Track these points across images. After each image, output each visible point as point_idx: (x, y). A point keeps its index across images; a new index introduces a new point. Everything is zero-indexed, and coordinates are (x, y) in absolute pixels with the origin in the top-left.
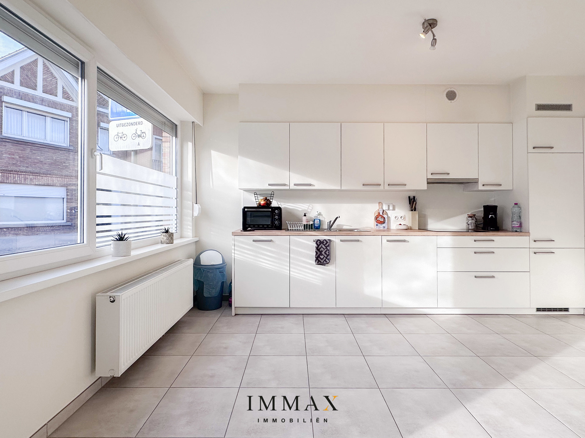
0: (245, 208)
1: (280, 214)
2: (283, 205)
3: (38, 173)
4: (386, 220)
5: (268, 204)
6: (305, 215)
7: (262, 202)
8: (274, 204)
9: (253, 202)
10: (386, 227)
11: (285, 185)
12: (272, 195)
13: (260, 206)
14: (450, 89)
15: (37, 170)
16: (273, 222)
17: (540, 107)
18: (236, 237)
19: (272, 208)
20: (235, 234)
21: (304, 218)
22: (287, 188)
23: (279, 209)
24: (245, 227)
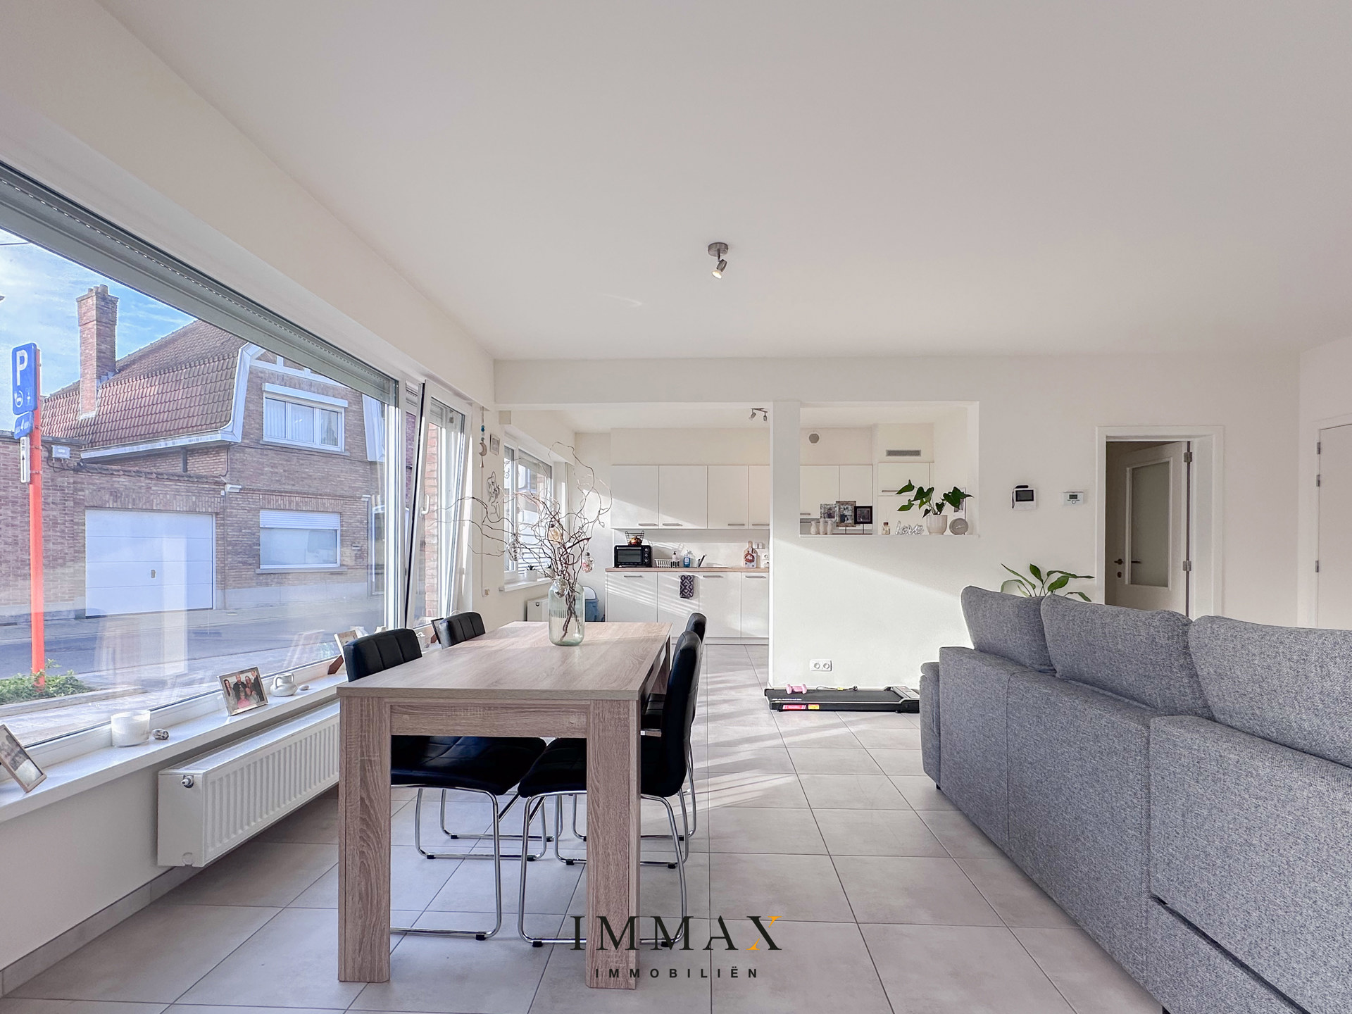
0: (616, 546)
1: (650, 553)
2: (653, 544)
3: (305, 494)
4: (755, 558)
5: (638, 543)
6: (675, 554)
7: (633, 541)
8: (645, 543)
9: (624, 541)
10: (755, 566)
11: (655, 525)
12: (642, 534)
13: (630, 545)
14: (812, 433)
15: (306, 489)
16: (643, 560)
17: (890, 453)
18: (609, 574)
19: (642, 546)
20: (607, 570)
21: (674, 556)
22: (657, 528)
23: (649, 547)
24: (617, 565)
